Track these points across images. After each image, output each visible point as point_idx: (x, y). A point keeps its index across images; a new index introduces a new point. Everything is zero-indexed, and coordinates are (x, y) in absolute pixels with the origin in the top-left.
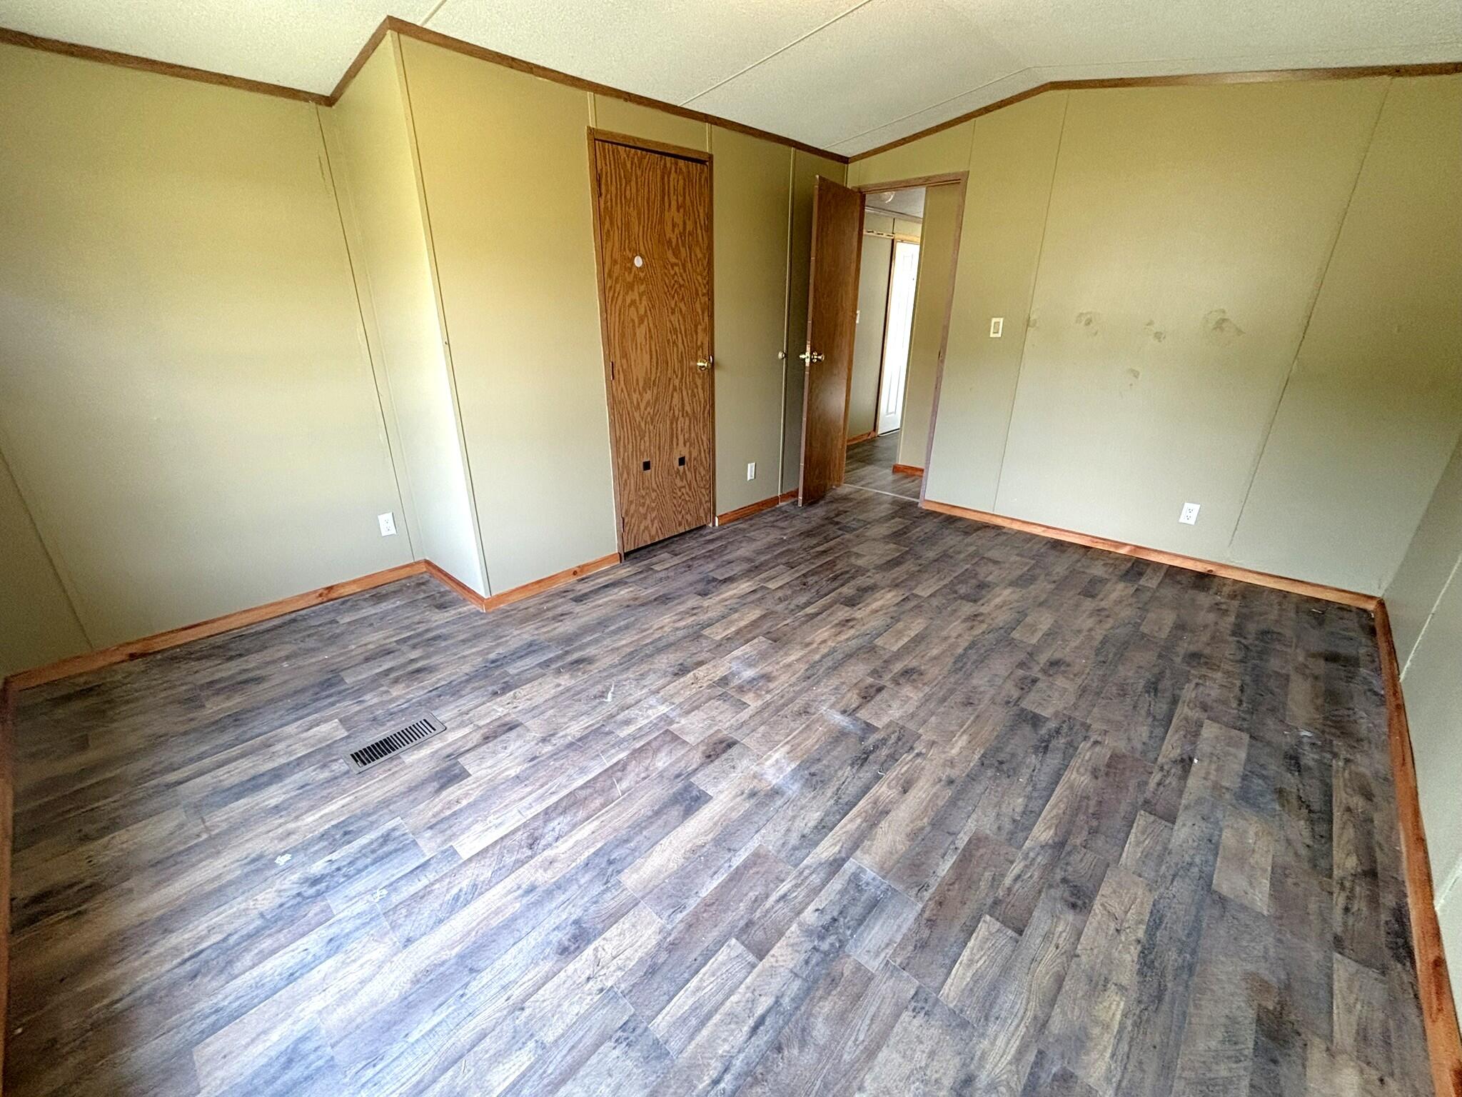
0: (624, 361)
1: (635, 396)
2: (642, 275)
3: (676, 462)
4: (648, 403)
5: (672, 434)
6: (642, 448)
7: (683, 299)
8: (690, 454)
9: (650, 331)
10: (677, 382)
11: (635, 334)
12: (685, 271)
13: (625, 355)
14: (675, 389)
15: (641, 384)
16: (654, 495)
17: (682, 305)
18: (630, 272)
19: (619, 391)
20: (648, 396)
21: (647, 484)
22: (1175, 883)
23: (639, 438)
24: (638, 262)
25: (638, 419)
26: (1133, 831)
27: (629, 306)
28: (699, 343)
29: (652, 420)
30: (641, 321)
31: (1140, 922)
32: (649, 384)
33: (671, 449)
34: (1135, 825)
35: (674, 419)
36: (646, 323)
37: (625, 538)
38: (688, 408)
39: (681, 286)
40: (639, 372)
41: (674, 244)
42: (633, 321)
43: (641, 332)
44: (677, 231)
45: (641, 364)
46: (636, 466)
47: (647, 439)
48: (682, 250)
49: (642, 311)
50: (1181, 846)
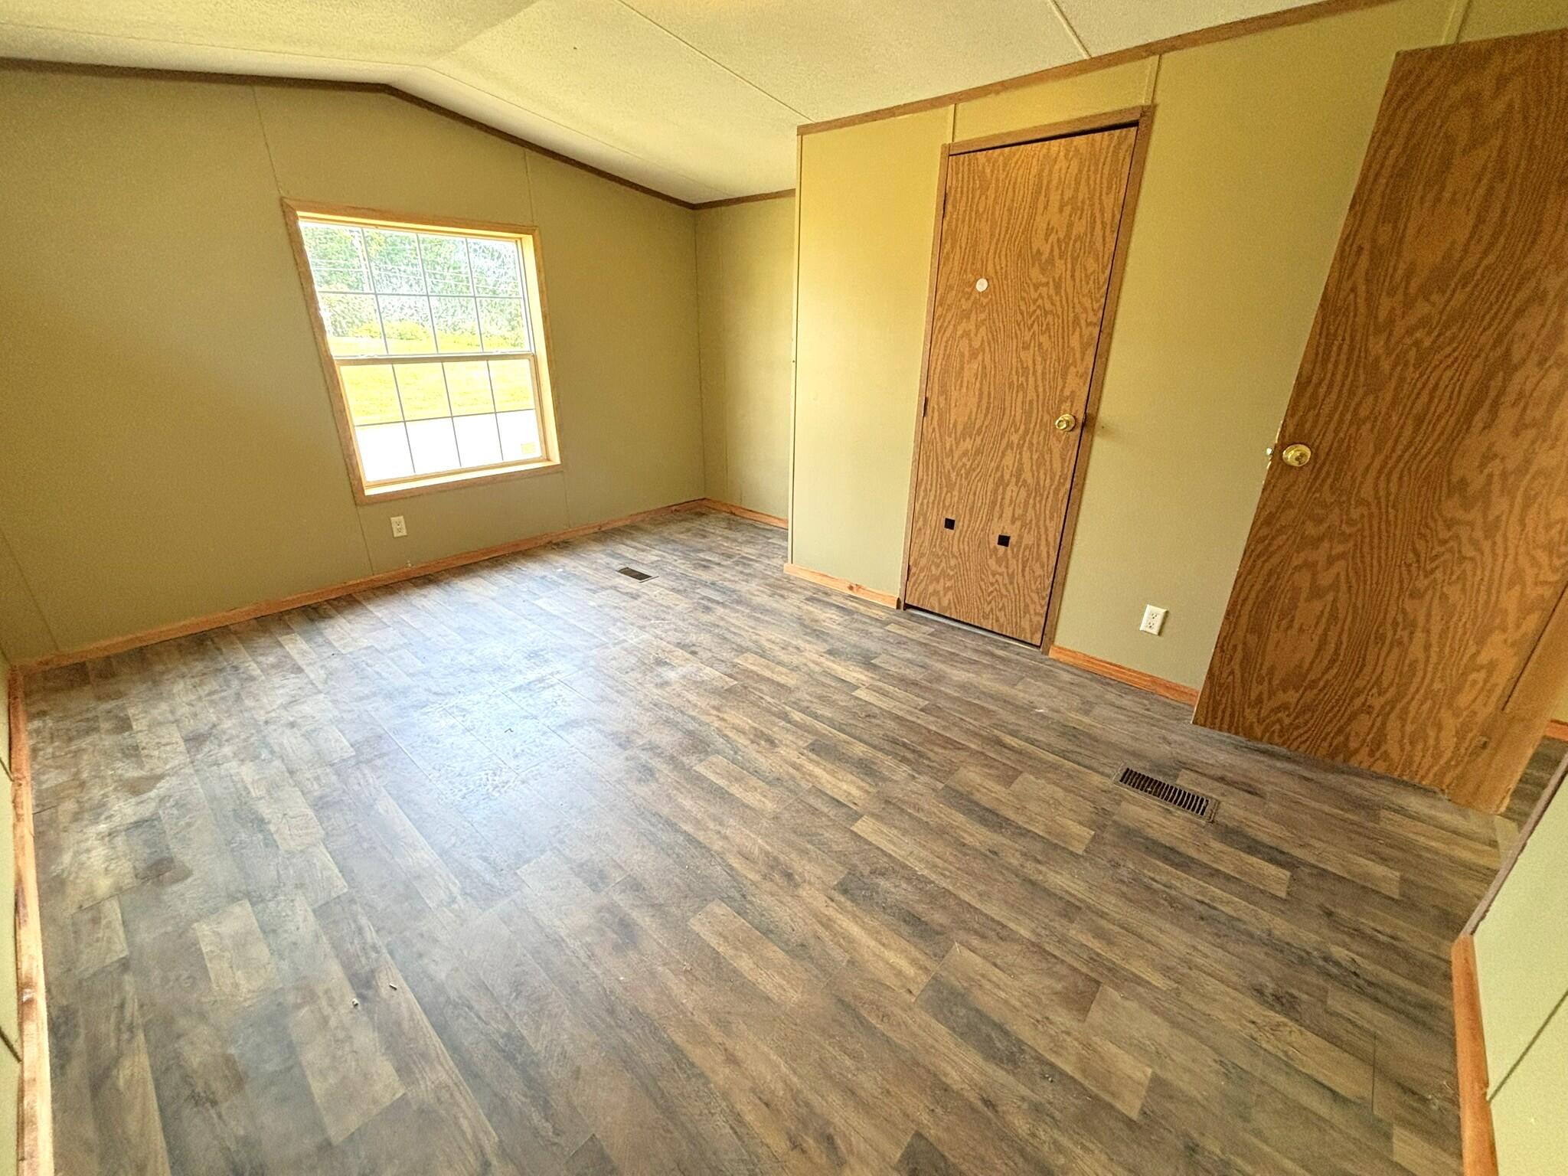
0: (942, 399)
1: (949, 441)
2: (985, 301)
3: (994, 540)
4: (965, 453)
5: (994, 503)
6: (948, 500)
7: (1048, 329)
8: (1021, 537)
9: (984, 368)
10: (1015, 438)
11: (962, 368)
12: (1058, 293)
13: (944, 391)
14: (1010, 445)
15: (960, 428)
16: (953, 562)
17: (1044, 339)
18: (968, 299)
19: (930, 430)
20: (967, 444)
21: (945, 544)
22: (275, 873)
23: (945, 489)
24: (982, 285)
25: (948, 466)
26: (336, 871)
27: (962, 337)
28: (1067, 393)
29: (968, 473)
30: (974, 355)
31: (277, 831)
32: (968, 431)
33: (989, 520)
34: (340, 875)
35: (1001, 483)
36: (980, 357)
37: (909, 589)
38: (1027, 475)
39: (1046, 313)
40: (958, 415)
41: (1044, 257)
42: (962, 355)
43: (972, 368)
44: (1053, 238)
45: (963, 405)
46: (936, 519)
47: (956, 493)
48: (1059, 263)
49: (977, 344)
50: (292, 901)
